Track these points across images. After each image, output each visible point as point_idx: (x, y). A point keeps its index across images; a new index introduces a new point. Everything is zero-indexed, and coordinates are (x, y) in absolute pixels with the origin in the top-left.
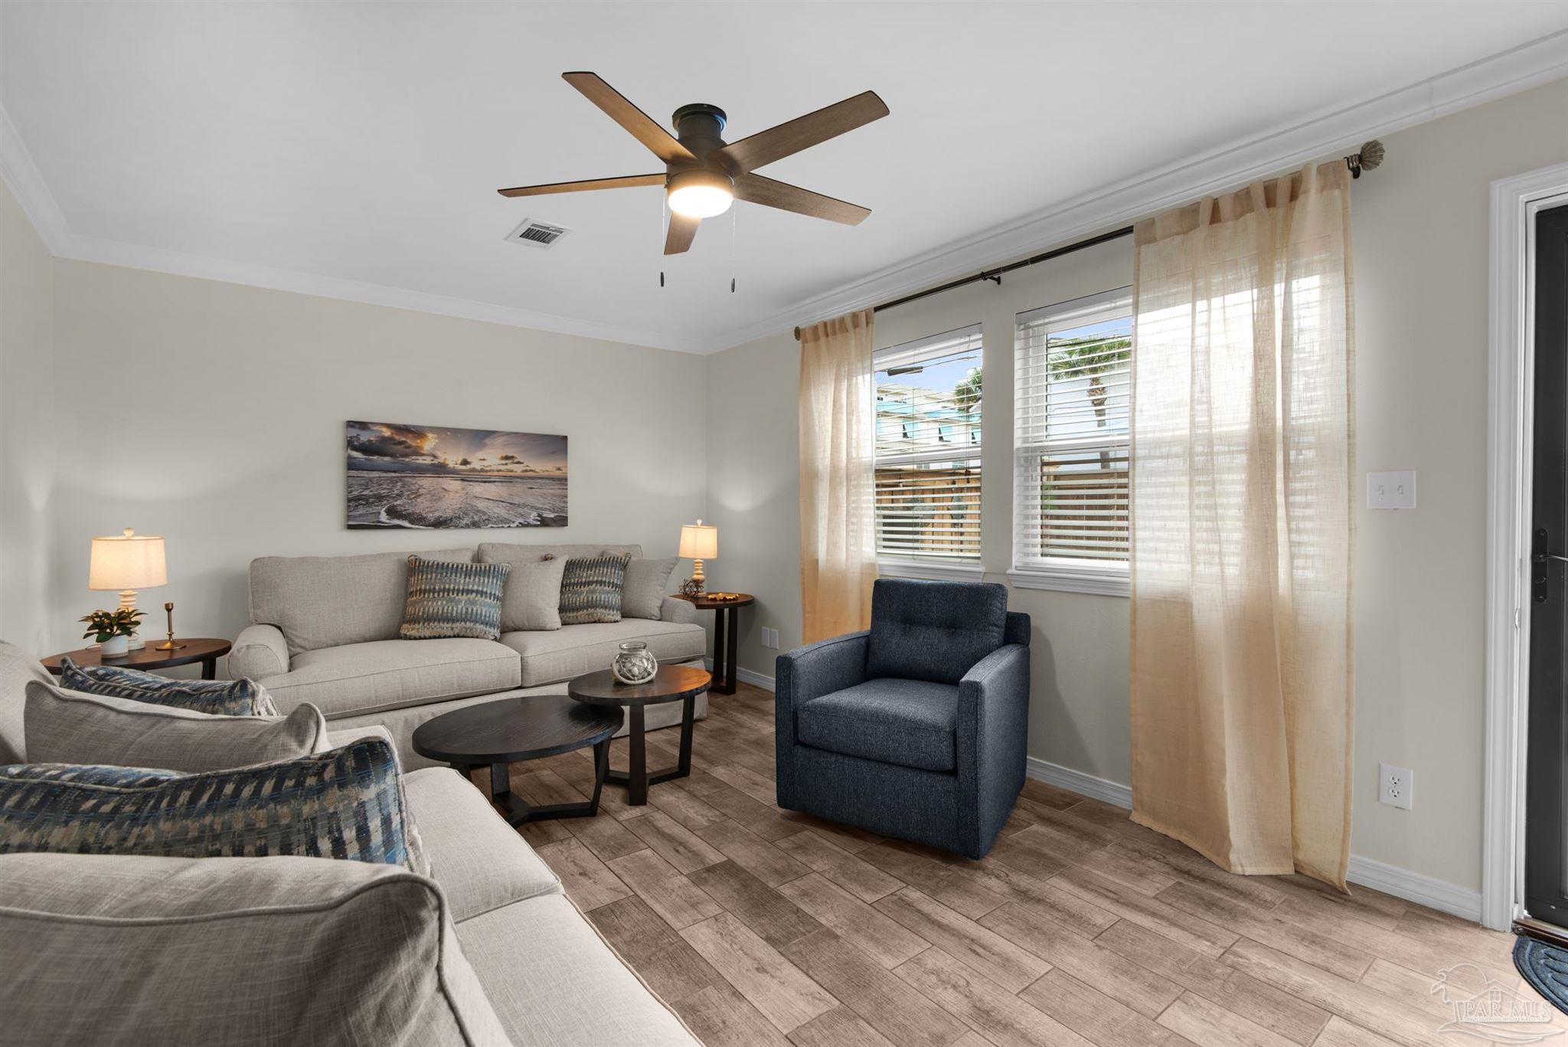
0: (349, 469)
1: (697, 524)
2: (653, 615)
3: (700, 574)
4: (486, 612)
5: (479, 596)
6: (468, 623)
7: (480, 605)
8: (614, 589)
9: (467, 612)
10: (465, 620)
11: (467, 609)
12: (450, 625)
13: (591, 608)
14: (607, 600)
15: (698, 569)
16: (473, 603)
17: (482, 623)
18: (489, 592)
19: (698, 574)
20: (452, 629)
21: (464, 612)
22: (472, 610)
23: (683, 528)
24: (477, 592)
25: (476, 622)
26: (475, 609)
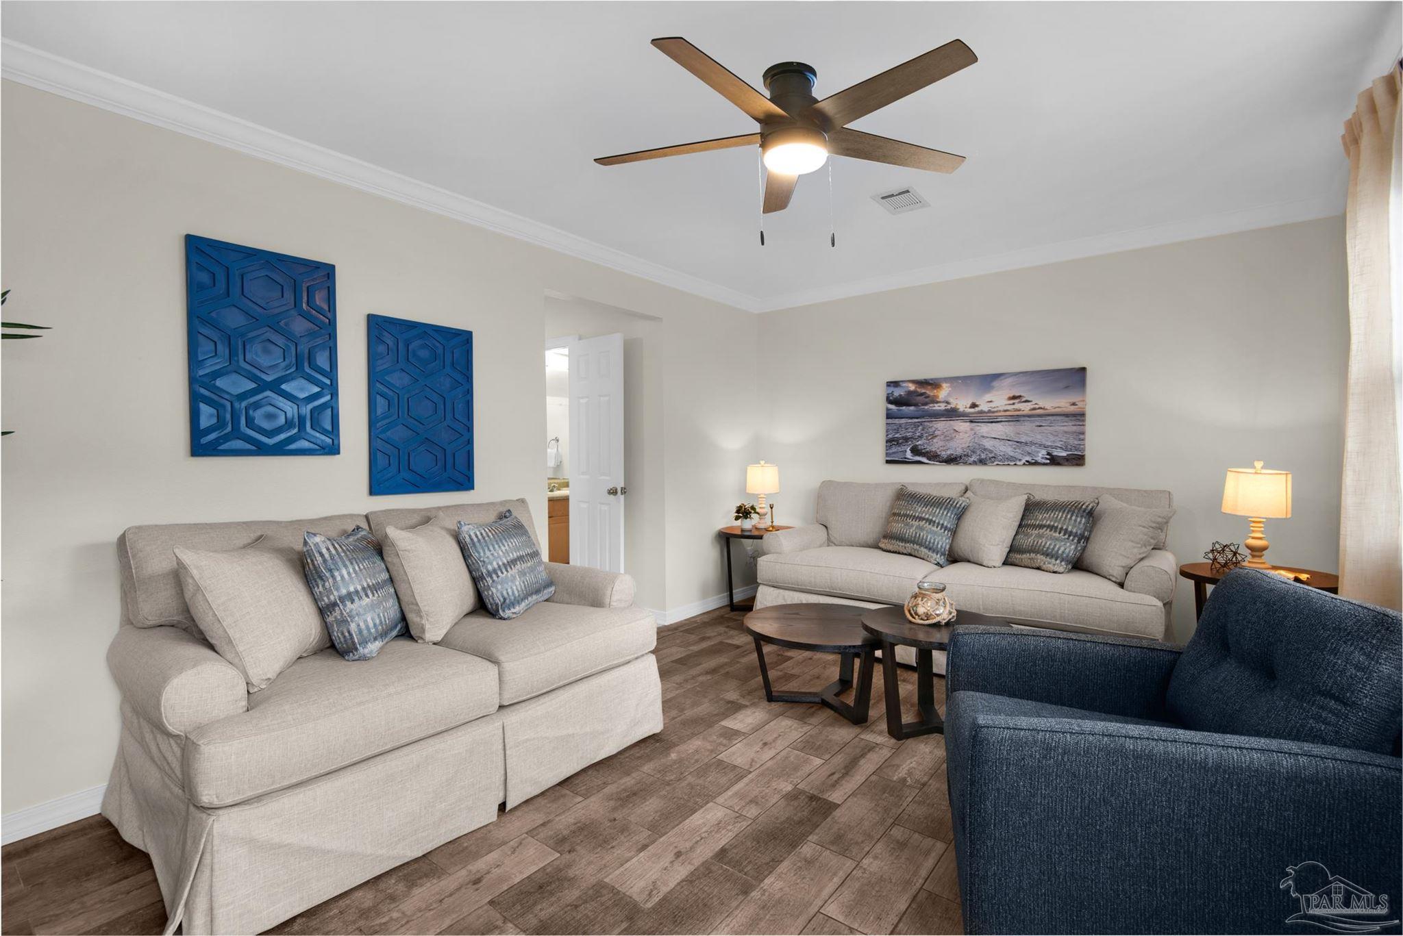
0: (887, 418)
1: (1254, 467)
2: (1113, 576)
3: (1260, 538)
4: (931, 538)
5: (928, 523)
6: (915, 545)
7: (927, 531)
8: (1066, 536)
9: (916, 535)
10: (913, 542)
11: (916, 533)
12: (903, 544)
13: (1034, 552)
14: (1052, 547)
15: (1253, 531)
16: (922, 529)
17: (926, 548)
18: (937, 521)
19: (1253, 538)
20: (905, 548)
21: (913, 535)
22: (920, 535)
23: (1228, 472)
24: (927, 520)
25: (921, 545)
26: (922, 534)
